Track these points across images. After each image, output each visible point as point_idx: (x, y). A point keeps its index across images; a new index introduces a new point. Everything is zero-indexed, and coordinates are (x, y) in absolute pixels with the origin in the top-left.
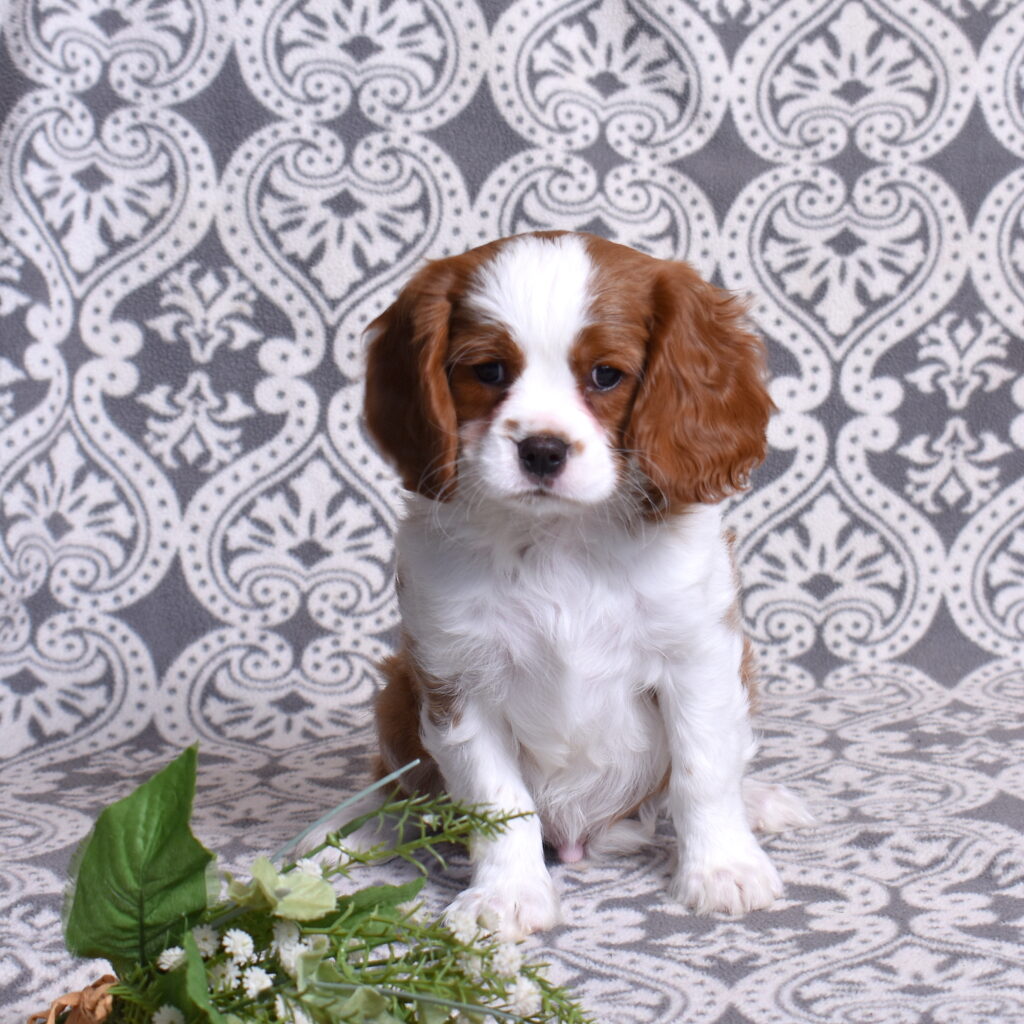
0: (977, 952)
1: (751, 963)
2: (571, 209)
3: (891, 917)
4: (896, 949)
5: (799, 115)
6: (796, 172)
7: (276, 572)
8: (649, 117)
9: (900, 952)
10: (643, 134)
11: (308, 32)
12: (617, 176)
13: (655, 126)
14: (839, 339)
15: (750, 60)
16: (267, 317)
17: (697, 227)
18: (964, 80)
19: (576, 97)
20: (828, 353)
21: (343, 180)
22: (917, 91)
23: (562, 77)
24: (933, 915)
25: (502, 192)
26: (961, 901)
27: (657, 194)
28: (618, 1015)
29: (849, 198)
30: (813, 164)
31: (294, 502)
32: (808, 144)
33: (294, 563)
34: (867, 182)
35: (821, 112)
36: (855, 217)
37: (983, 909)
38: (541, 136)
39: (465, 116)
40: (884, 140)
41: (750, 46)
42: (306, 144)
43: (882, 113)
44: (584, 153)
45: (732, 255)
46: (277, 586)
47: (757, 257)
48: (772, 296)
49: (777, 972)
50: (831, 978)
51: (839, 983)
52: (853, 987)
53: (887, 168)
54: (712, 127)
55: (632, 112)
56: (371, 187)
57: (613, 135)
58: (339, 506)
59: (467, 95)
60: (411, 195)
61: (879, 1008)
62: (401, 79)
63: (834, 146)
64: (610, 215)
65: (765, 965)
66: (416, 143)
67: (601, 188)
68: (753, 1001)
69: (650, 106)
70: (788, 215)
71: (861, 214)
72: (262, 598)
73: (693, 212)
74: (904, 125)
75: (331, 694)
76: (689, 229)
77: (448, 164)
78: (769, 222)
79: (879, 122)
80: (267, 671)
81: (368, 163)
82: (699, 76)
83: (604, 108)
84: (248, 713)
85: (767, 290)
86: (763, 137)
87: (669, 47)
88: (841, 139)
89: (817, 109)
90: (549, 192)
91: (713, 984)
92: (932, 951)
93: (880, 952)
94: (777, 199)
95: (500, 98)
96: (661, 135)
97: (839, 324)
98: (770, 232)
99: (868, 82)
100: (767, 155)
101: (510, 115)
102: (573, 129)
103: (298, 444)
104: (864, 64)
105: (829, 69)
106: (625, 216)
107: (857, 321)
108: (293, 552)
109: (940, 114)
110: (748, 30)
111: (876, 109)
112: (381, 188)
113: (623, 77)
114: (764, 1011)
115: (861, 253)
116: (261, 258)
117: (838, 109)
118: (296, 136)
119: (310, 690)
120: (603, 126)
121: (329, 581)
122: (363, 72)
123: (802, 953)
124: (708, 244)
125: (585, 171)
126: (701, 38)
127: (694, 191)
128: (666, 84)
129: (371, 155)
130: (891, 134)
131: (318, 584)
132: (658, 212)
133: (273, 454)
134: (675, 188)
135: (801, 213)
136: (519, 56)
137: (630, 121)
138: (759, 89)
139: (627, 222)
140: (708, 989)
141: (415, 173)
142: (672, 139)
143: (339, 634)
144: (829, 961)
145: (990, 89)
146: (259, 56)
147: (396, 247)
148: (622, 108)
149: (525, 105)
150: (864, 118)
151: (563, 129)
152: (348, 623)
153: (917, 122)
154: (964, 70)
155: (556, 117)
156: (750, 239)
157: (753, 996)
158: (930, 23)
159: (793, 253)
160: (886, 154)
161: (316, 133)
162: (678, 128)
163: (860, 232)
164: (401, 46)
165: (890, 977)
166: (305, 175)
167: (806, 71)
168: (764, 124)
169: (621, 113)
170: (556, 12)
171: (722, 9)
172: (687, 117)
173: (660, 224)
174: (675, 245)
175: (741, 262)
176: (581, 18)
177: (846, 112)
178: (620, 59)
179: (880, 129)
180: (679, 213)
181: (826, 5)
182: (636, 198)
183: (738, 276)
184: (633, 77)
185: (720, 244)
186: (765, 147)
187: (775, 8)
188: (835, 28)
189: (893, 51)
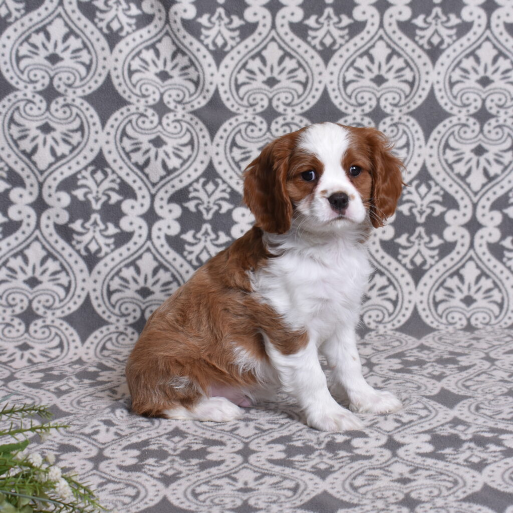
0: (273, 473)
1: (178, 476)
2: (147, 132)
3: (241, 455)
4: (240, 470)
5: (247, 92)
7: (18, 290)
8: (182, 91)
9: (241, 471)
10: (179, 99)
11: (30, 51)
12: (168, 118)
13: (185, 95)
15: (226, 67)
16: (13, 178)
17: (202, 141)
18: (320, 78)
19: (150, 82)
21: (46, 118)
22: (299, 82)
23: (144, 72)
24: (259, 454)
25: (116, 124)
26: (272, 448)
27: (185, 125)
28: (116, 501)
29: (269, 129)
30: (253, 114)
31: (26, 260)
32: (251, 105)
33: (26, 287)
34: (277, 123)
35: (257, 91)
37: (281, 451)
38: (134, 99)
39: (100, 90)
40: (284, 104)
41: (227, 60)
42: (29, 101)
43: (284, 92)
44: (153, 107)
46: (18, 297)
47: (228, 155)
48: (235, 172)
49: (187, 481)
50: (210, 484)
51: (212, 486)
52: (218, 487)
53: (286, 117)
54: (209, 96)
55: (175, 89)
56: (58, 121)
57: (166, 99)
58: (46, 262)
59: (101, 80)
60: (76, 125)
61: (227, 497)
62: (71, 73)
63: (262, 106)
64: (164, 135)
65: (183, 477)
66: (78, 102)
67: (160, 123)
68: (175, 494)
69: (183, 86)
70: (242, 137)
72: (12, 302)
73: (200, 135)
74: (293, 98)
75: (41, 343)
76: (199, 142)
77: (92, 111)
78: (234, 139)
79: (282, 96)
80: (14, 334)
81: (57, 110)
82: (204, 73)
83: (162, 87)
84: (5, 351)
85: (233, 169)
86: (232, 101)
87: (190, 60)
88: (266, 103)
89: (256, 89)
90: (137, 124)
91: (160, 486)
92: (255, 472)
93: (233, 471)
94: (237, 130)
95: (116, 82)
96: (187, 99)
98: (234, 144)
99: (278, 78)
100: (233, 110)
101: (120, 90)
102: (148, 96)
103: (27, 234)
104: (277, 69)
105: (261, 71)
106: (171, 136)
108: (25, 282)
109: (309, 93)
110: (226, 53)
111: (281, 90)
112: (62, 122)
113: (171, 73)
114: (178, 499)
116: (10, 152)
117: (265, 90)
118: (25, 98)
119: (32, 341)
120: (162, 95)
121: (41, 294)
122: (55, 69)
123: (200, 471)
124: (207, 149)
125: (153, 115)
126: (205, 57)
127: (201, 125)
128: (190, 76)
129: (58, 107)
130: (287, 101)
131: (37, 296)
132: (185, 134)
133: (17, 239)
134: (193, 123)
135: (247, 136)
136: (124, 63)
137: (174, 93)
138: (230, 80)
139: (172, 138)
140: (157, 488)
141: (77, 115)
142: (192, 101)
143: (46, 318)
144: (210, 475)
145: (331, 82)
146: (8, 61)
147: (69, 148)
148: (170, 87)
149: (127, 85)
150: (276, 94)
151: (144, 96)
152: (49, 313)
153: (299, 97)
154: (320, 74)
155: (141, 90)
156: (225, 147)
157: (175, 492)
158: (306, 52)
159: (244, 153)
160: (285, 110)
161: (34, 96)
162: (195, 96)
164: (72, 58)
165: (234, 483)
166: (29, 115)
167: (251, 72)
168: (233, 96)
169: (170, 89)
170: (141, 43)
171: (214, 44)
172: (199, 91)
173: (186, 139)
174: (193, 149)
175: (221, 157)
176: (153, 46)
177: (268, 91)
178: (170, 65)
179: (283, 99)
180: (194, 135)
181: (261, 43)
182: (175, 127)
183: (220, 163)
184: (175, 73)
185: (212, 149)
186: (233, 106)
187: (238, 43)
188: (264, 53)
189: (290, 64)
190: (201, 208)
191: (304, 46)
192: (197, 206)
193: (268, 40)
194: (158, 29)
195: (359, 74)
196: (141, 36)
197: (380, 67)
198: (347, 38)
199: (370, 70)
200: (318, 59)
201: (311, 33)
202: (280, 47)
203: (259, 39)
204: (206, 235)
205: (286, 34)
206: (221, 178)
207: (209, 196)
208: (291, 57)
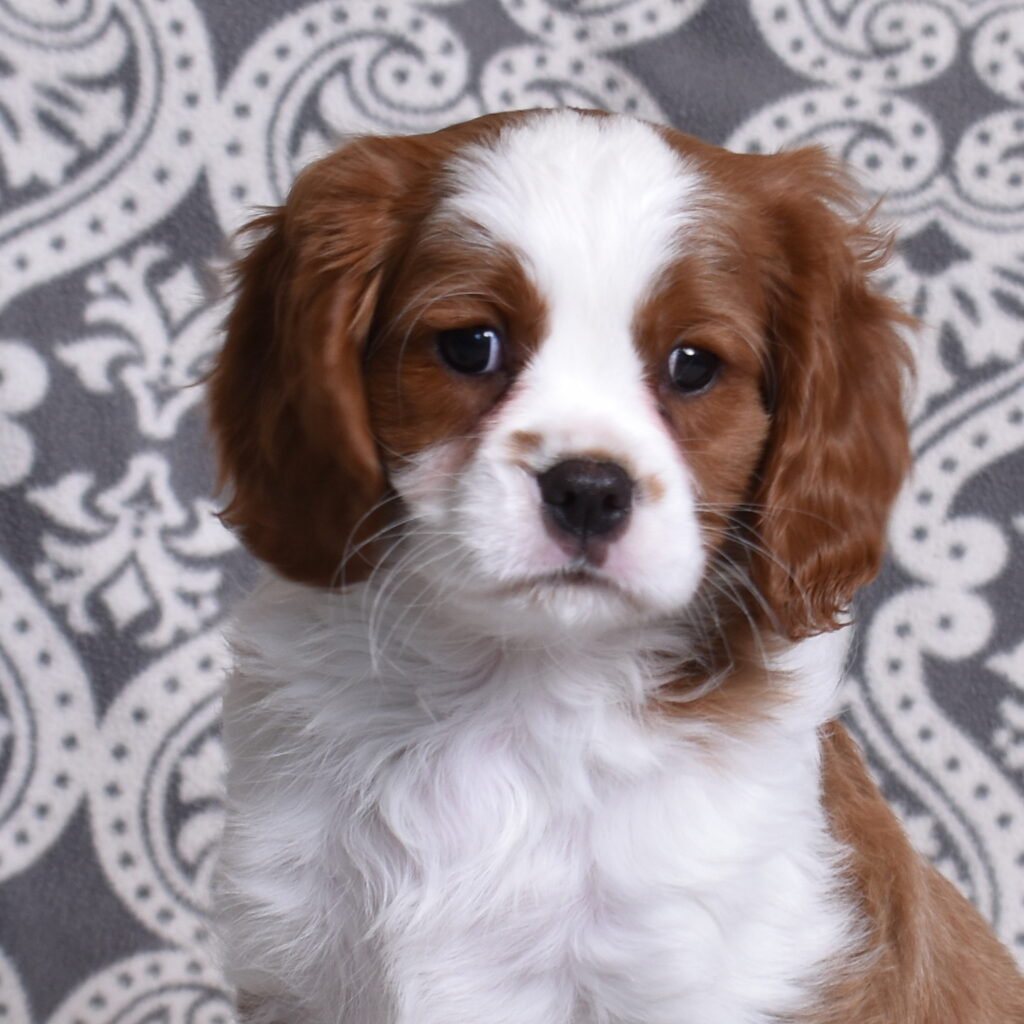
2: (410, 120)
6: (850, 102)
12: (508, 67)
25: (280, 72)
29: (947, 164)
30: (885, 91)
32: (880, 52)
34: (984, 138)
36: (956, 202)
56: (29, 32)
60: (104, 56)
63: (928, 61)
71: (967, 199)
86: (796, 26)
88: (944, 48)
90: (372, 82)
100: (799, 62)
107: (935, 403)
112: (47, 37)
115: (959, 273)
125: (447, 49)
141: (116, 15)
142: (621, 5)
147: (65, 154)
150: (993, 14)
163: (960, 233)
186: (797, 45)
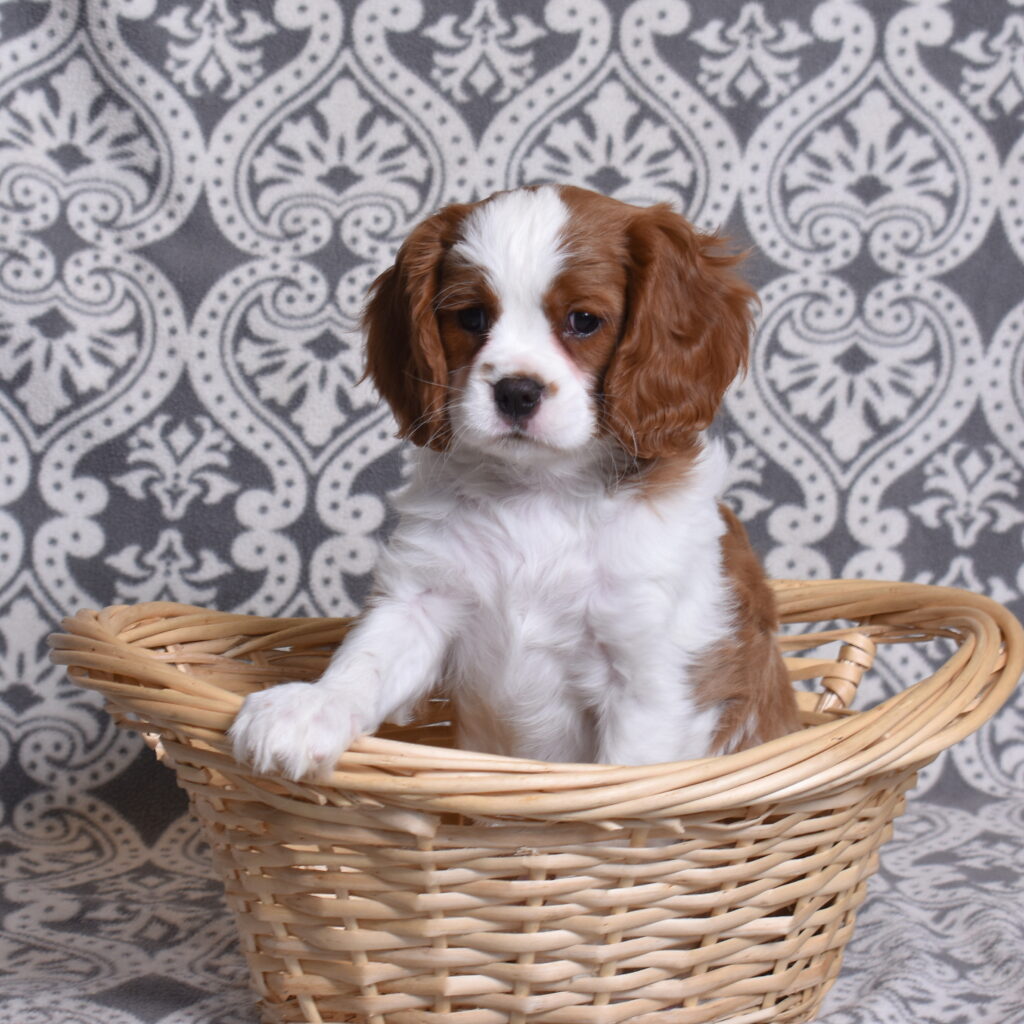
2: (25, 298)
5: (280, 202)
8: (115, 196)
10: (107, 216)
12: (78, 263)
13: (121, 207)
14: (316, 451)
15: (228, 138)
17: (164, 323)
18: (462, 172)
19: (36, 172)
20: (304, 466)
22: (409, 181)
23: (20, 148)
27: (121, 283)
29: (332, 297)
30: (293, 258)
32: (289, 236)
34: (352, 281)
35: (305, 200)
36: (339, 318)
40: (372, 235)
41: (229, 123)
43: (371, 205)
44: (42, 235)
45: (202, 355)
47: (229, 359)
48: (244, 400)
53: (375, 265)
54: (184, 210)
55: (96, 190)
57: (74, 215)
63: (317, 239)
64: (69, 306)
67: (59, 276)
69: (117, 184)
70: (264, 313)
71: (344, 315)
73: (160, 306)
74: (394, 219)
76: (155, 325)
78: (244, 320)
79: (367, 215)
82: (171, 154)
83: (66, 185)
85: (239, 394)
86: (240, 225)
87: (138, 121)
88: (325, 231)
89: (300, 196)
94: (252, 296)
96: (127, 217)
97: (317, 433)
98: (244, 331)
99: (357, 169)
100: (243, 246)
102: (31, 207)
104: (354, 148)
105: (316, 152)
106: (85, 308)
107: (337, 432)
110: (228, 105)
111: (365, 200)
113: (88, 151)
115: (344, 357)
117: (324, 198)
120: (64, 205)
124: (176, 342)
125: (42, 256)
126: (174, 113)
127: (162, 282)
128: (134, 161)
130: (379, 229)
132: (122, 304)
134: (142, 277)
135: (278, 311)
137: (94, 201)
138: (237, 171)
139: (88, 314)
142: (140, 222)
145: (489, 182)
148: (85, 186)
150: (352, 209)
151: (19, 207)
153: (409, 216)
154: (462, 161)
155: (12, 194)
156: (222, 338)
158: (428, 106)
159: (268, 355)
160: (373, 250)
162: (147, 211)
163: (343, 335)
167: (290, 153)
168: (242, 211)
169: (84, 191)
170: (16, 74)
171: (199, 81)
172: (157, 198)
173: (124, 317)
174: (139, 341)
175: (212, 363)
176: (43, 83)
177: (332, 201)
178: (84, 131)
179: (368, 222)
180: (144, 306)
181: (315, 82)
182: (97, 287)
183: (208, 378)
184: (99, 151)
185: (189, 343)
186: (242, 236)
187: (259, 81)
188: (323, 107)
189: (386, 135)
190: (158, 489)
191: (424, 92)
192: (147, 484)
193: (333, 73)
194: (57, 41)
195: (557, 164)
196: (15, 57)
197: (609, 147)
198: (529, 73)
199: (585, 154)
200: (458, 125)
201: (440, 59)
202: (364, 94)
203: (310, 71)
204: (169, 559)
205: (379, 60)
206: (208, 414)
207: (179, 460)
208: (391, 118)
